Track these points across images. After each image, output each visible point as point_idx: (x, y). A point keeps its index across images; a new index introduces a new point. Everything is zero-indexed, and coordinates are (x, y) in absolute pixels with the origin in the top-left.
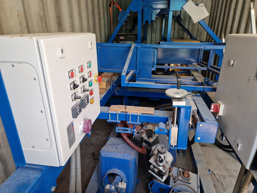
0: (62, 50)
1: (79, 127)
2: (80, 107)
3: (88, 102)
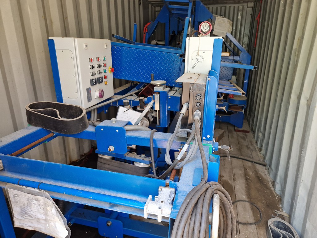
0: (86, 45)
1: (95, 93)
2: (96, 81)
3: (102, 81)
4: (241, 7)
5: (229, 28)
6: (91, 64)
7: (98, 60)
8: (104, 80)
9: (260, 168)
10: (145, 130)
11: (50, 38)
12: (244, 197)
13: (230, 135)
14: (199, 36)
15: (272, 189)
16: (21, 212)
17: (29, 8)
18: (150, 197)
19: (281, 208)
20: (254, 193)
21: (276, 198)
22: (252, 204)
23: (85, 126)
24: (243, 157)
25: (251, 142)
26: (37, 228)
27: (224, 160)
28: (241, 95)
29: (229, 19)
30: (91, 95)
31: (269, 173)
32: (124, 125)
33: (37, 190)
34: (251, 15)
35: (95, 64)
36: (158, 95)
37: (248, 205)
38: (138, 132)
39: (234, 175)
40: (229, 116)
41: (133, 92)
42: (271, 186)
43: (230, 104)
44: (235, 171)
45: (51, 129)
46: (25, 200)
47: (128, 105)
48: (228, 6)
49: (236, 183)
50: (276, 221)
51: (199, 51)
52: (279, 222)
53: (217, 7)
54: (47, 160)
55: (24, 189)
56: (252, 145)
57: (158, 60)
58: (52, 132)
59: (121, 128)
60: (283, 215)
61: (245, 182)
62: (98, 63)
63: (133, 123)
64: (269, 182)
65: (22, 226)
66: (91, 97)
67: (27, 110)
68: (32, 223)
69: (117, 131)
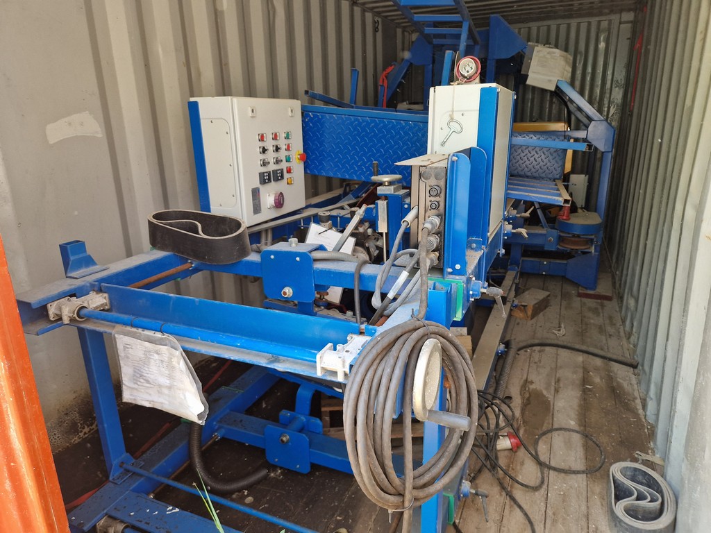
0: (252, 110)
1: (268, 199)
2: (269, 175)
3: (282, 177)
4: (604, 24)
5: (564, 69)
6: (261, 144)
7: (275, 138)
8: (286, 175)
9: (621, 372)
10: (350, 261)
11: (192, 99)
12: (573, 423)
13: (564, 303)
14: (452, 83)
15: (641, 411)
16: (134, 375)
17: (160, 50)
18: (330, 345)
19: (652, 449)
20: (595, 416)
21: (646, 430)
22: (586, 436)
23: (244, 252)
24: (584, 348)
25: (611, 318)
26: (156, 402)
27: (540, 351)
28: (562, 204)
29: (566, 50)
30: (259, 201)
31: (639, 383)
32: (310, 249)
33: (158, 335)
34: (628, 39)
35: (269, 144)
36: (385, 202)
37: (577, 439)
38: (336, 263)
39: (558, 381)
40: (565, 262)
41: (344, 203)
42: (640, 407)
43: (562, 234)
44: (560, 373)
45: (188, 254)
46: (141, 354)
47: (327, 221)
48: (574, 22)
49: (560, 395)
50: (630, 468)
51: (453, 111)
52: (636, 469)
53: (549, 27)
54: (178, 293)
55: (140, 333)
56: (612, 324)
57: (392, 137)
58: (189, 261)
59: (304, 253)
60: (652, 462)
61: (579, 395)
62: (275, 143)
63: (330, 249)
64: (636, 398)
65: (135, 399)
66: (260, 204)
67: (150, 223)
68: (150, 395)
69: (298, 259)
